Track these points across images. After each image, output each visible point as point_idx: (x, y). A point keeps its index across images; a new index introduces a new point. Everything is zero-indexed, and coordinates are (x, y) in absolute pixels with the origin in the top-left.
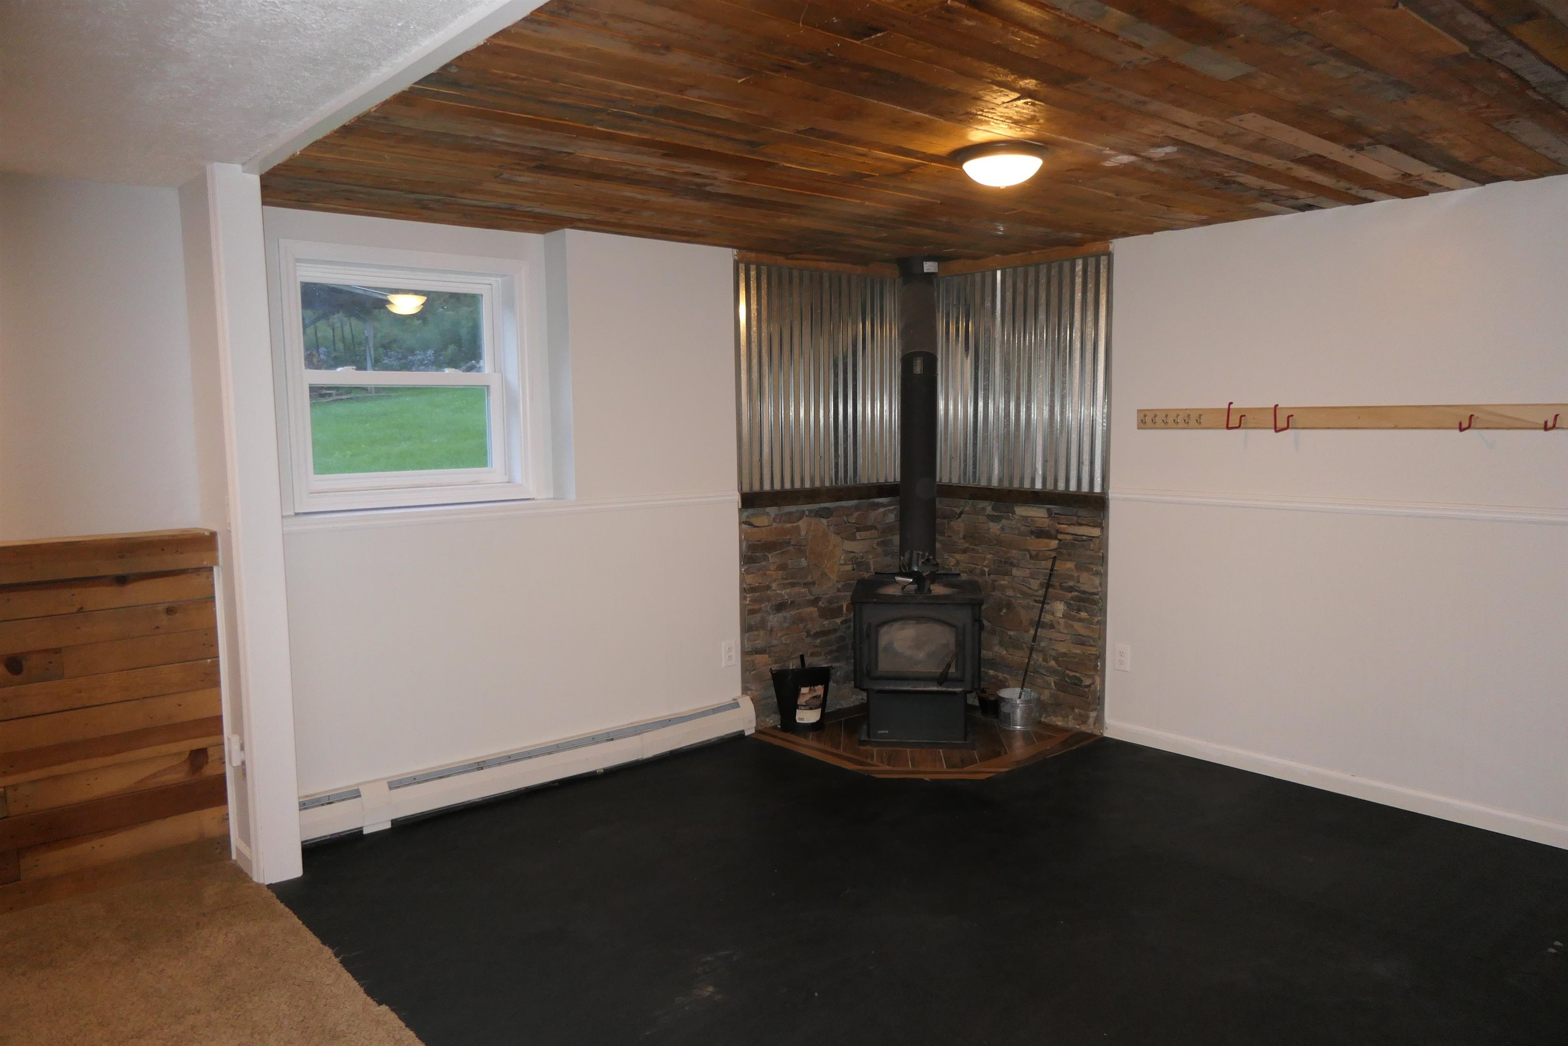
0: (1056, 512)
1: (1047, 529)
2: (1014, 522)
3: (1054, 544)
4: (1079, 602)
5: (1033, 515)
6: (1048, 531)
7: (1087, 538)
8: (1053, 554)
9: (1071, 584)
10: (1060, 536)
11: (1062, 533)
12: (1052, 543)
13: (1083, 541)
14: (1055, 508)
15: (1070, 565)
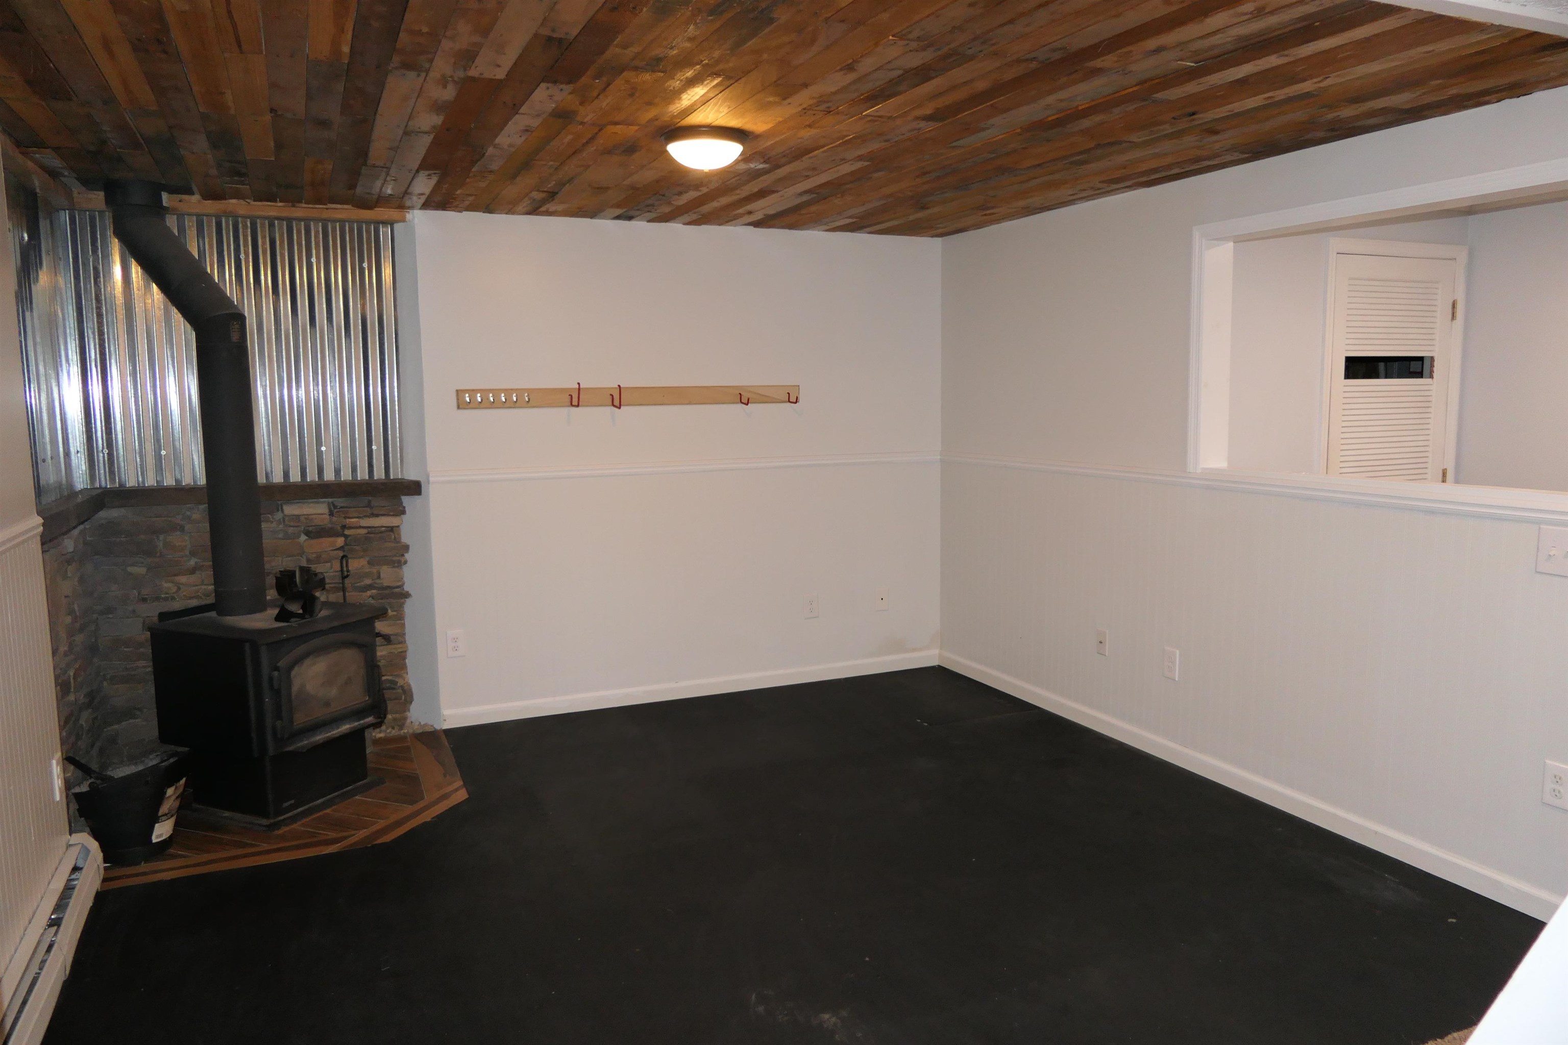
0: (342, 505)
1: (330, 526)
2: (274, 525)
3: (340, 541)
4: (382, 599)
5: (308, 513)
6: (331, 528)
7: (387, 529)
8: (341, 554)
9: (368, 581)
10: (347, 532)
11: (350, 528)
12: (339, 540)
13: (381, 532)
14: (340, 502)
15: (363, 562)
